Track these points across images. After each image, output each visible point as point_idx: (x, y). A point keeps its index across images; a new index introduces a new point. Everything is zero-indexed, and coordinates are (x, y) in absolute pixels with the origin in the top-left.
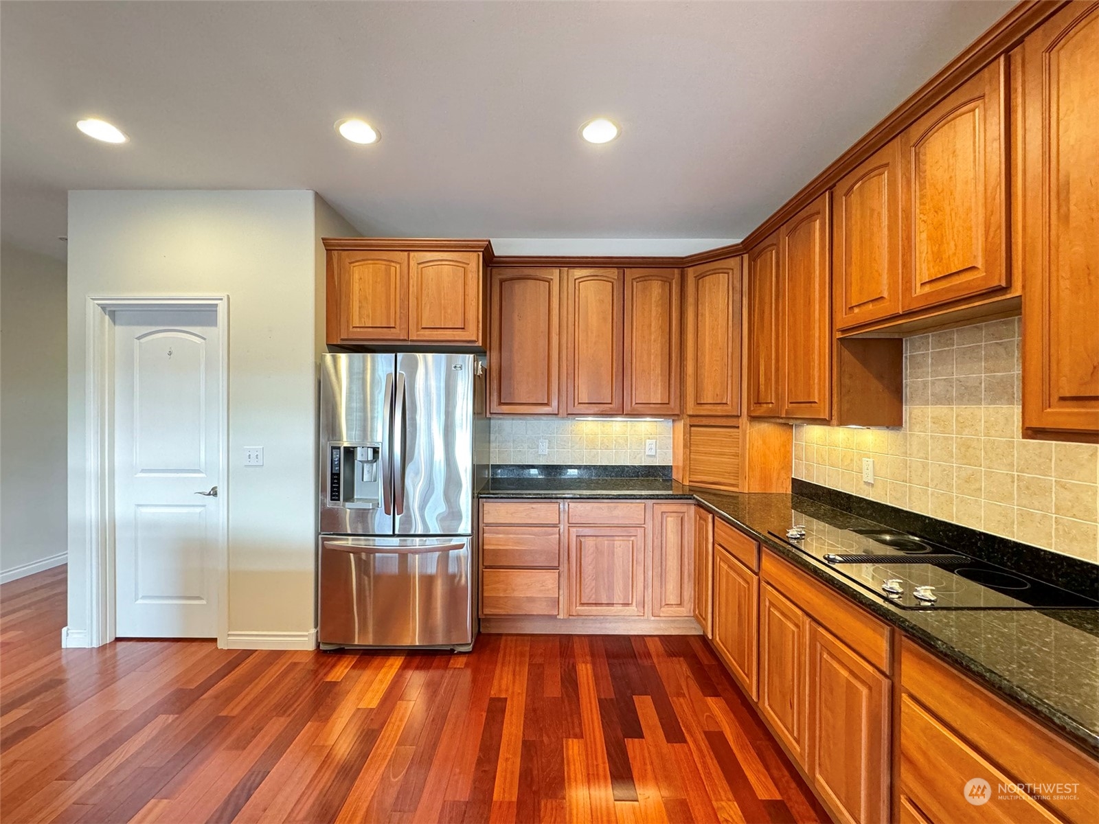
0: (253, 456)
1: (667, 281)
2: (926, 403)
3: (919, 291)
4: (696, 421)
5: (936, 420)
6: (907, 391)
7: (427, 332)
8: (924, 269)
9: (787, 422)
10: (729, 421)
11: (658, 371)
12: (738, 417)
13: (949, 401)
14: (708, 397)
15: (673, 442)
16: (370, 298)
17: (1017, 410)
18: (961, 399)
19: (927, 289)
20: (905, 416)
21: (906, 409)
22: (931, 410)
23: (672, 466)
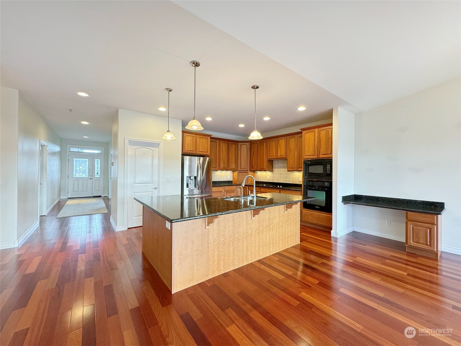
0: (168, 179)
1: (235, 145)
2: (276, 168)
3: (278, 156)
4: (240, 171)
5: (277, 170)
6: (274, 167)
7: (200, 152)
8: (279, 154)
9: (254, 171)
10: (246, 172)
11: (234, 162)
12: (248, 171)
13: (279, 168)
14: (243, 167)
15: (233, 176)
16: (189, 144)
17: (287, 169)
18: (280, 168)
19: (279, 156)
20: (274, 170)
21: (273, 169)
22: (277, 169)
23: (232, 181)
